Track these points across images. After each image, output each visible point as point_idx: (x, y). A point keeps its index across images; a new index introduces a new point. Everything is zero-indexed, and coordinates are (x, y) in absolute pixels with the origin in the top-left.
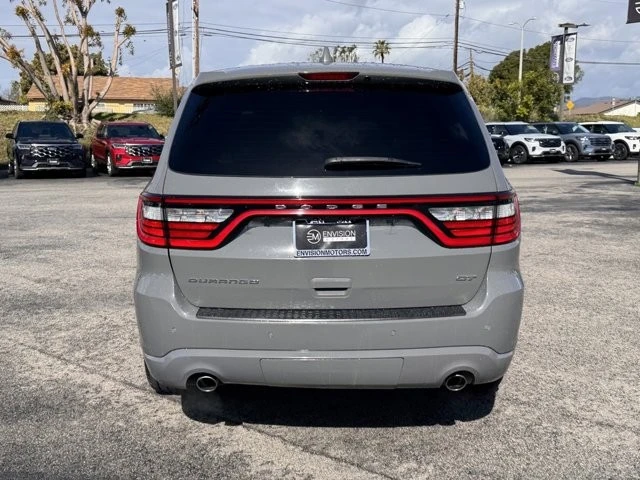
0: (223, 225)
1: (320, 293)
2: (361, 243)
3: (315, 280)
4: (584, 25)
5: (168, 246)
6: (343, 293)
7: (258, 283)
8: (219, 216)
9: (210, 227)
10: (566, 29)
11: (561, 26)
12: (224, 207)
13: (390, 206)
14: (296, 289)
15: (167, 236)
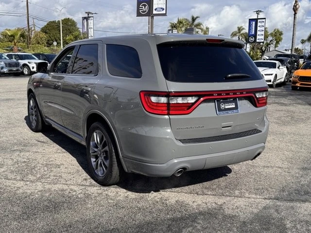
0: (193, 104)
1: (223, 129)
2: (236, 108)
3: (223, 124)
4: (96, 13)
5: (168, 114)
6: (230, 128)
7: (203, 127)
8: (191, 100)
9: (188, 105)
10: (88, 14)
11: (86, 13)
12: (195, 96)
13: (247, 93)
14: (216, 128)
15: (168, 109)
